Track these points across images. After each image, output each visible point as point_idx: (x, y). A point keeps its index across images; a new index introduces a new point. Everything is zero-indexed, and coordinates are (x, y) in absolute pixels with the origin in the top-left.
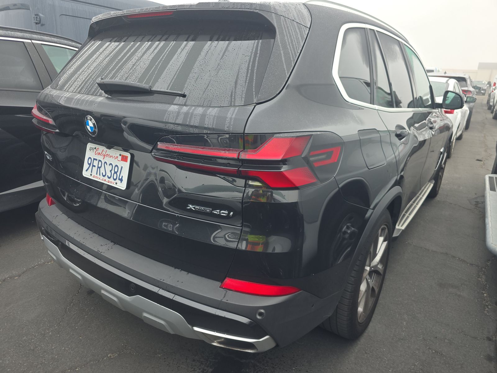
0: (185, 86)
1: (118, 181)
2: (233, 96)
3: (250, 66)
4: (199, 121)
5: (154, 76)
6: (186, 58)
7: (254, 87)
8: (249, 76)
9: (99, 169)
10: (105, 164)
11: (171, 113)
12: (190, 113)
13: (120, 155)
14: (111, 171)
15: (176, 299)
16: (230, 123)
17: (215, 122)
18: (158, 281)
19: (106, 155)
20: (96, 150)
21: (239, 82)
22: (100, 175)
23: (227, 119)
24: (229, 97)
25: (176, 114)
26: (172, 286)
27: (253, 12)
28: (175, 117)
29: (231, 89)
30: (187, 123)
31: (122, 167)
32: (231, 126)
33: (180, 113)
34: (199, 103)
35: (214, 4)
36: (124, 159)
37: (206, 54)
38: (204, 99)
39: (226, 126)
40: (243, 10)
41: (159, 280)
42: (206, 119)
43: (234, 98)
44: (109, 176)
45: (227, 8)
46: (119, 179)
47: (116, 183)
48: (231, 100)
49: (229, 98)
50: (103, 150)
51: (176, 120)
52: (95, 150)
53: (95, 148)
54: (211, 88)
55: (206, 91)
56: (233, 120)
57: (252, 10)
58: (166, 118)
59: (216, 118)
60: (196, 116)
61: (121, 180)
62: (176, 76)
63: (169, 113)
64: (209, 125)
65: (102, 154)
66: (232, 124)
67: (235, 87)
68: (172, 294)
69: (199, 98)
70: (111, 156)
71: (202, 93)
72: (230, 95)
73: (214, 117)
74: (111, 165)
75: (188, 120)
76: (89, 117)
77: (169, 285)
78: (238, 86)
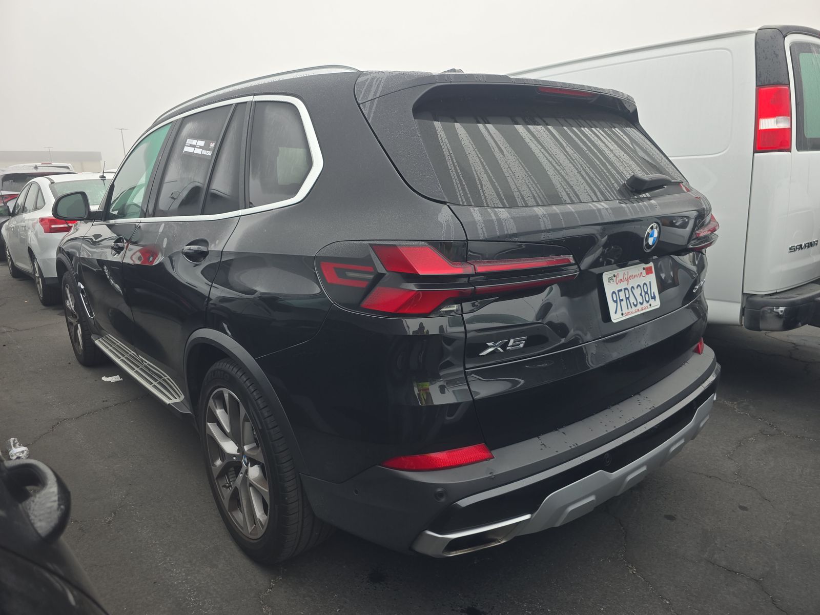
1: (651, 301)
10: (633, 290)
13: (643, 269)
14: (641, 294)
19: (630, 277)
22: (631, 307)
36: (649, 271)
44: (642, 301)
47: (650, 305)
52: (615, 279)
53: (614, 276)
61: (654, 298)
65: (625, 278)
70: (635, 276)
74: (639, 287)
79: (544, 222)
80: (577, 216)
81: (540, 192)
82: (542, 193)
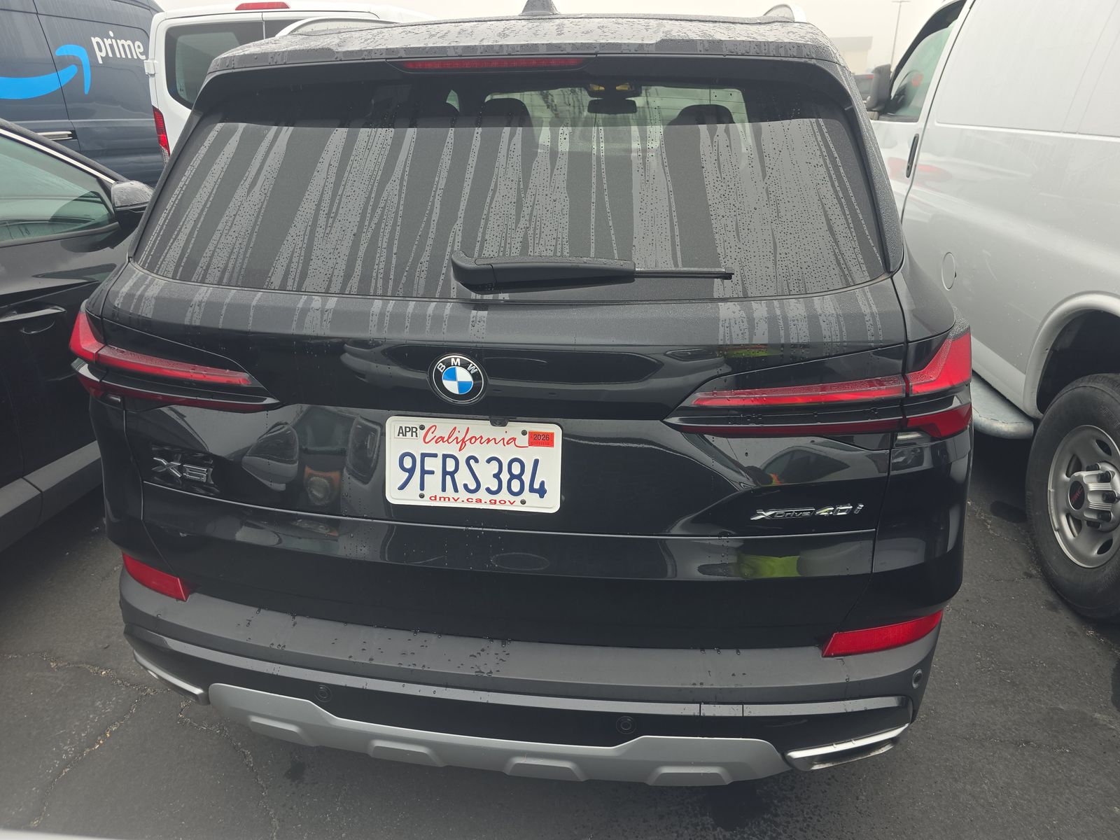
0: (719, 251)
1: (526, 495)
2: (842, 262)
3: (838, 189)
4: (807, 332)
5: (612, 232)
6: (669, 178)
7: (869, 237)
8: (847, 213)
9: (448, 478)
10: (472, 462)
11: (733, 321)
12: (780, 317)
13: (524, 433)
14: (497, 476)
15: (750, 712)
16: (875, 324)
17: (844, 329)
18: (691, 690)
19: (471, 439)
20: (425, 431)
21: (836, 228)
22: (456, 490)
23: (867, 318)
24: (835, 267)
25: (746, 323)
26: (730, 690)
27: (806, 64)
28: (747, 331)
29: (828, 245)
30: (783, 341)
31: (536, 462)
32: (880, 333)
33: (756, 321)
34: (780, 290)
35: (707, 45)
36: (543, 440)
37: (716, 165)
38: (785, 278)
39: (869, 333)
40: (784, 59)
41: (693, 686)
42: (823, 325)
43: (845, 266)
44: (494, 488)
45: (743, 55)
46: (532, 490)
47: (523, 502)
48: (843, 272)
49: (837, 270)
50: (455, 428)
51: (751, 339)
52: (421, 433)
53: (422, 428)
54: (784, 251)
55: (778, 258)
56: (878, 319)
57: (803, 60)
58: (724, 336)
59: (841, 319)
60: (796, 322)
61: (542, 492)
62: (676, 227)
63: (727, 325)
64: (834, 337)
65: (453, 437)
66: (880, 326)
67: (836, 242)
68: (735, 706)
69: (772, 277)
70: (489, 440)
71: (770, 264)
72: (834, 262)
73: (838, 318)
74: (495, 464)
75: (782, 333)
76: (456, 359)
77: (721, 689)
78: (842, 241)
79: (193, 313)
80: (251, 314)
81: (244, 259)
82: (242, 263)
